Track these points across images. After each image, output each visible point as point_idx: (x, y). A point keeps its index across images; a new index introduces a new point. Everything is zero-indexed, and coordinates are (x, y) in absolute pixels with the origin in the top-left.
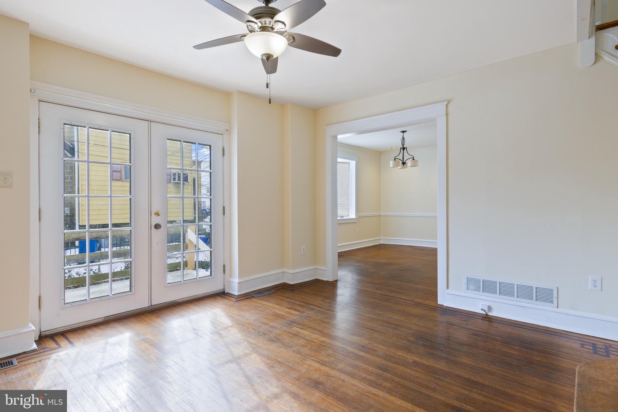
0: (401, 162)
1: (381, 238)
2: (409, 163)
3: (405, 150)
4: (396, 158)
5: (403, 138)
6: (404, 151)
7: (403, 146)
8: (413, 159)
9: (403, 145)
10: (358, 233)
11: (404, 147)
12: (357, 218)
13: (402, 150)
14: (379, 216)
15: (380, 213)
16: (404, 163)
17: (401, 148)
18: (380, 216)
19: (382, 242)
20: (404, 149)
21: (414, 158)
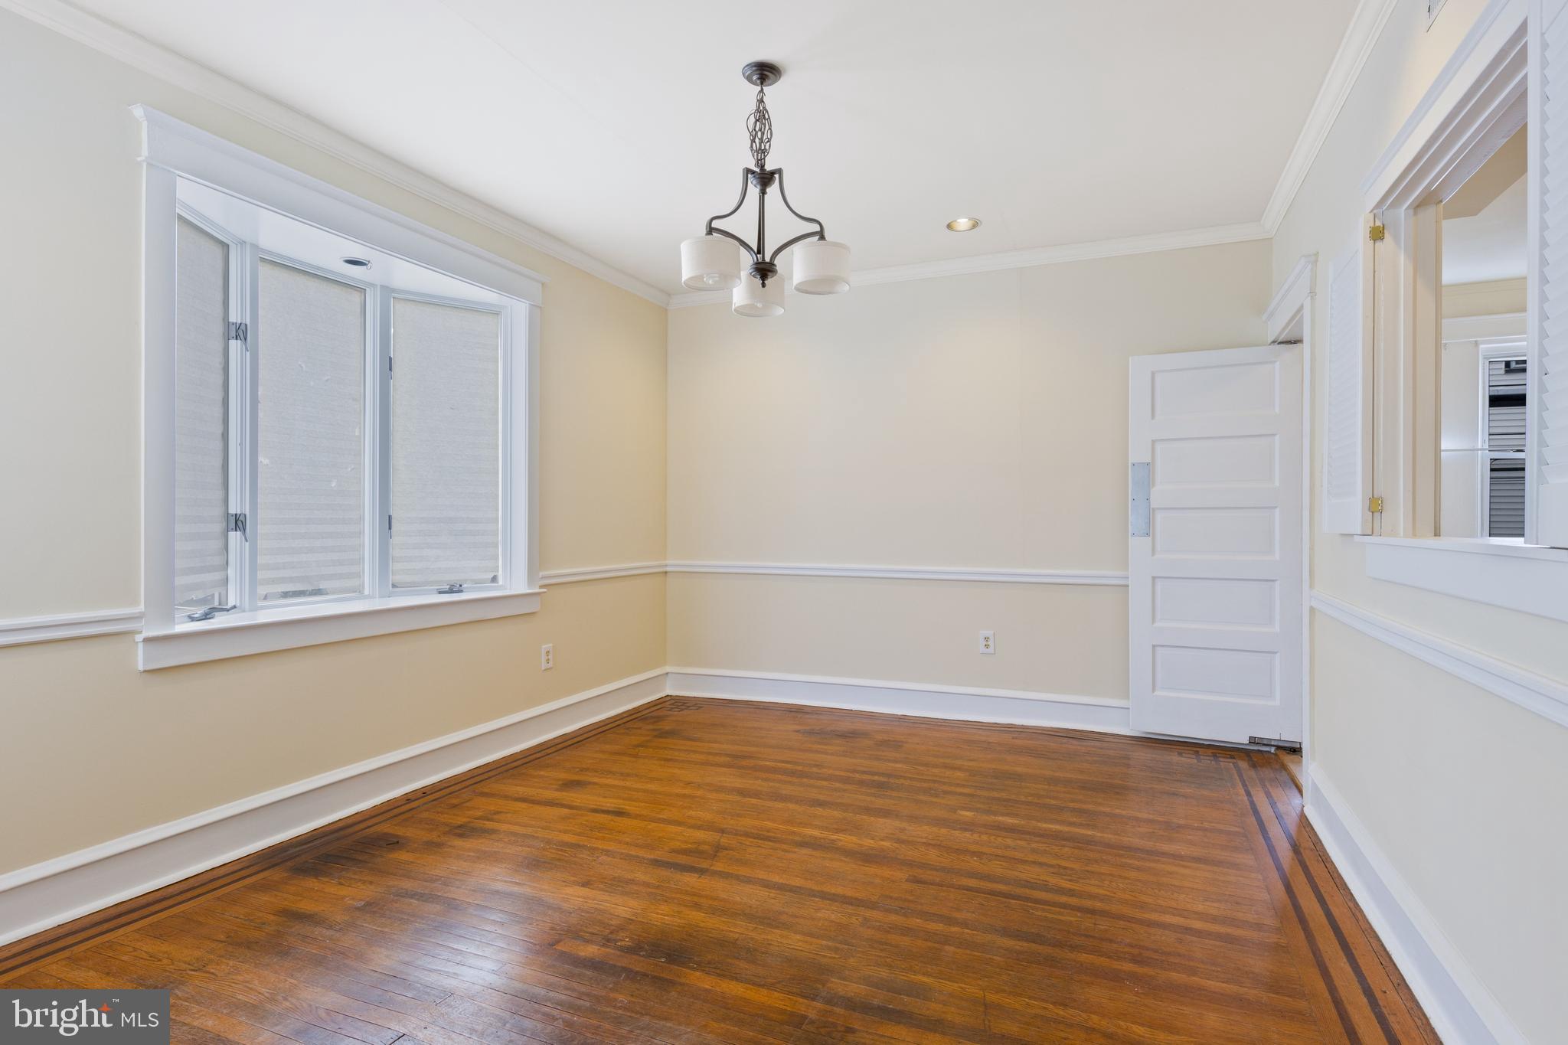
0: (747, 260)
1: (668, 669)
2: (795, 266)
3: (773, 190)
4: (716, 224)
5: (761, 115)
6: (763, 192)
7: (762, 167)
8: (822, 238)
9: (761, 153)
10: (544, 666)
11: (768, 167)
12: (537, 590)
13: (754, 190)
14: (662, 573)
15: (664, 562)
16: (764, 271)
17: (748, 171)
18: (666, 572)
19: (670, 690)
20: (766, 178)
21: (826, 235)
